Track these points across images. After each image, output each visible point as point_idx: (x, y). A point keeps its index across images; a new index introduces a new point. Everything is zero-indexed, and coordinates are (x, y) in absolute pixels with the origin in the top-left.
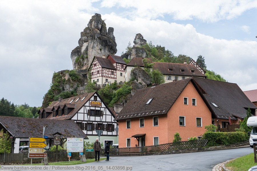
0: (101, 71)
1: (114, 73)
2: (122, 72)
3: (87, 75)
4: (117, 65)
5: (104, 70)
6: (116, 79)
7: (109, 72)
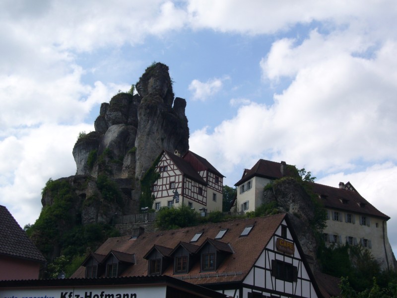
0: (179, 182)
1: (203, 192)
2: (215, 192)
3: (133, 191)
4: (209, 175)
5: (187, 182)
6: (206, 205)
7: (195, 188)
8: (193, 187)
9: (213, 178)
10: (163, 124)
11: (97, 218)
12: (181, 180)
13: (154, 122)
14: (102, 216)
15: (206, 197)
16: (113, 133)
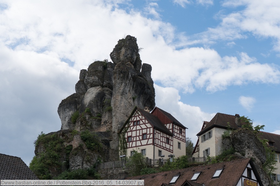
1: (170, 141)
2: (180, 141)
3: (111, 142)
4: (174, 127)
5: (157, 134)
6: (172, 153)
7: (163, 138)
8: (161, 138)
9: (177, 129)
10: (133, 85)
11: (83, 165)
12: (152, 132)
13: (126, 84)
14: (86, 163)
15: (172, 146)
16: (91, 95)
